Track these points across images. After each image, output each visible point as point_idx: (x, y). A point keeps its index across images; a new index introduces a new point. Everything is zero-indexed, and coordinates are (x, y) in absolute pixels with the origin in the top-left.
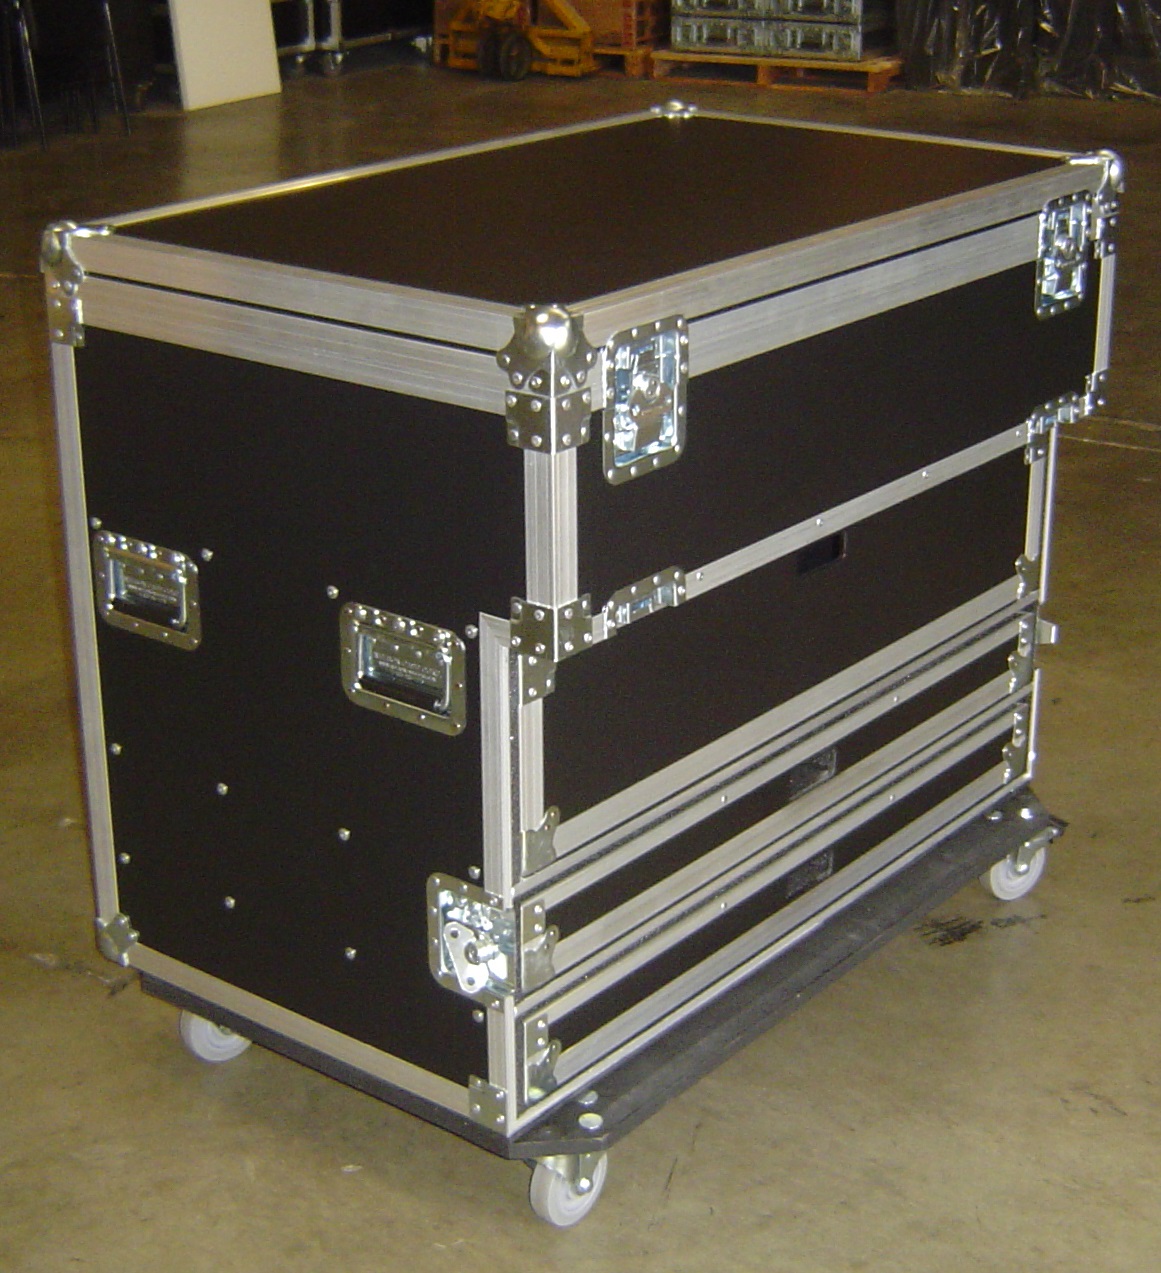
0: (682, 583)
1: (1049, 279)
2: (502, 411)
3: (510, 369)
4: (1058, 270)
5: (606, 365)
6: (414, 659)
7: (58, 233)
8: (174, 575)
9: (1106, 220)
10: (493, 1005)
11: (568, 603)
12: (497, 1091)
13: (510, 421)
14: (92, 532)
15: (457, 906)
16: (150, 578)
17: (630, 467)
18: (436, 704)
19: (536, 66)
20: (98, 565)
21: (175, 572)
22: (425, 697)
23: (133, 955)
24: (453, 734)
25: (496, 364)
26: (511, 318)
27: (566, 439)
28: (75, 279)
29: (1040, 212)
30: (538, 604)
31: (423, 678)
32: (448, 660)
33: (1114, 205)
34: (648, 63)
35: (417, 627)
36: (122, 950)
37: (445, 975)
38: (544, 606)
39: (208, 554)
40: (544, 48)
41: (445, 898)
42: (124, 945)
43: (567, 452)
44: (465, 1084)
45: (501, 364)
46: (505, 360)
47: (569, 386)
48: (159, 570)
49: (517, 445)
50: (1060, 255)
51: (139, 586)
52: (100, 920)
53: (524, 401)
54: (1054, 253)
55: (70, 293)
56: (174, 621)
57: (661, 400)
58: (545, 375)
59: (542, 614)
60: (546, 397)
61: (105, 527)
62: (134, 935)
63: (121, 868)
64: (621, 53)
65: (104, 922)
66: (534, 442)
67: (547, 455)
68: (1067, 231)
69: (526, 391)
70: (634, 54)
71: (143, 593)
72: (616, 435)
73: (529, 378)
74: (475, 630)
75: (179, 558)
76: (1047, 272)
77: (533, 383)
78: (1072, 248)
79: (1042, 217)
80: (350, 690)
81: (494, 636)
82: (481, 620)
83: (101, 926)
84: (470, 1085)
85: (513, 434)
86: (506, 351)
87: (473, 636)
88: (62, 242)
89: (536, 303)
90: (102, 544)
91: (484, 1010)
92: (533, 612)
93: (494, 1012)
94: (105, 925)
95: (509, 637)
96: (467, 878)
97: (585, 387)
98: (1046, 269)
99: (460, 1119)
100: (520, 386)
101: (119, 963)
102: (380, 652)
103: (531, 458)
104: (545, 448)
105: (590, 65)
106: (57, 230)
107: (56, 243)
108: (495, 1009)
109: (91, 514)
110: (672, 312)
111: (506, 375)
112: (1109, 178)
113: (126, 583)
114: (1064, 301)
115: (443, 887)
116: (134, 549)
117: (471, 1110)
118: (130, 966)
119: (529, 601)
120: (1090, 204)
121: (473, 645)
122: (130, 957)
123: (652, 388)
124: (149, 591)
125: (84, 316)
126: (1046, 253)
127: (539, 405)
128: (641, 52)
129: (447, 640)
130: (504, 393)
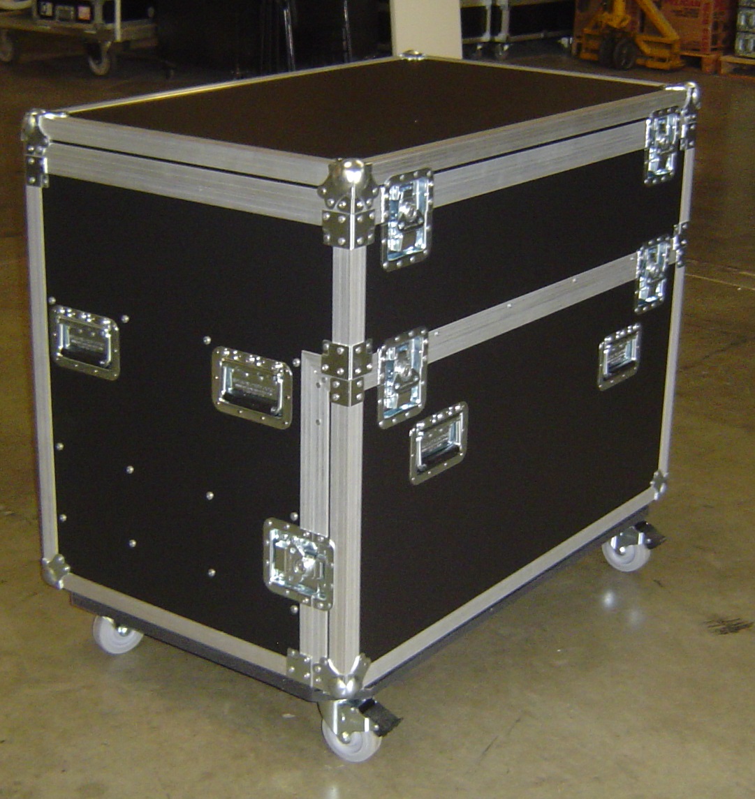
0: (426, 337)
1: (652, 161)
2: (319, 223)
3: (326, 197)
4: (658, 155)
5: (384, 197)
6: (258, 382)
7: (34, 116)
8: (103, 333)
9: (689, 126)
10: (304, 601)
11: (359, 343)
12: (305, 657)
13: (324, 230)
14: (50, 307)
15: (281, 539)
16: (86, 335)
17: (397, 261)
18: (272, 410)
19: (640, 61)
20: (52, 328)
21: (103, 331)
22: (265, 405)
23: (65, 581)
24: (283, 429)
25: (317, 194)
26: (327, 166)
27: (359, 241)
28: (45, 145)
29: (648, 118)
30: (339, 344)
31: (263, 394)
32: (280, 381)
33: (694, 117)
34: (718, 64)
35: (261, 361)
36: (59, 579)
37: (273, 584)
38: (343, 345)
39: (126, 319)
40: (646, 49)
41: (274, 534)
42: (60, 574)
43: (360, 248)
44: (285, 654)
45: (320, 193)
46: (322, 191)
47: (362, 207)
48: (94, 329)
49: (329, 244)
50: (660, 146)
51: (79, 341)
52: (44, 559)
53: (335, 217)
54: (656, 145)
55: (40, 153)
56: (102, 363)
57: (416, 220)
58: (348, 200)
59: (342, 350)
60: (348, 214)
61: (58, 303)
62: (67, 568)
63: (60, 524)
64: (700, 55)
65: (47, 560)
66: (339, 242)
67: (347, 250)
68: (664, 132)
69: (335, 210)
70: (708, 57)
71: (81, 345)
72: (389, 241)
73: (338, 202)
74: (298, 362)
75: (107, 322)
76: (651, 157)
77: (340, 205)
78: (667, 142)
79: (648, 122)
80: (217, 403)
81: (311, 365)
82: (302, 355)
83: (45, 562)
84: (289, 655)
85: (326, 238)
86: (323, 186)
87: (298, 365)
88: (37, 121)
89: (341, 157)
90: (56, 314)
91: (298, 605)
92: (336, 350)
93: (305, 607)
94: (48, 562)
95: (320, 365)
96: (289, 520)
97: (372, 209)
98: (650, 155)
99: (279, 677)
100: (332, 207)
101: (56, 586)
102: (237, 378)
103: (338, 253)
104: (347, 245)
105: (677, 63)
106: (34, 113)
107: (32, 121)
108: (305, 604)
109: (49, 296)
110: (425, 166)
111: (322, 201)
112: (691, 99)
113: (71, 339)
114: (662, 176)
115: (273, 527)
116: (77, 316)
117: (288, 671)
118: (63, 589)
119: (334, 342)
120: (679, 114)
121: (297, 371)
122: (64, 582)
123: (411, 212)
124: (85, 344)
125: (48, 169)
126: (650, 145)
127: (344, 219)
128: (713, 56)
129: (280, 369)
130: (321, 211)
